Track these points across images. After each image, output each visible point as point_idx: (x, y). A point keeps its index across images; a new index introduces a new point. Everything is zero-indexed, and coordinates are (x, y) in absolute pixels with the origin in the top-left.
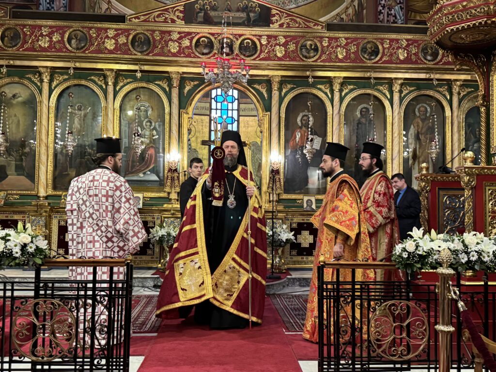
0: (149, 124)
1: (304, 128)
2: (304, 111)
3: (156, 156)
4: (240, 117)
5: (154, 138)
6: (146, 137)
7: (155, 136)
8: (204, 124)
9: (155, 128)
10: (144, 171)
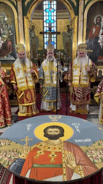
0: (6, 26)
1: (97, 26)
2: (98, 14)
3: (12, 45)
4: (57, 20)
5: (10, 35)
6: (6, 34)
7: (10, 34)
8: (41, 24)
9: (10, 29)
10: (7, 55)
